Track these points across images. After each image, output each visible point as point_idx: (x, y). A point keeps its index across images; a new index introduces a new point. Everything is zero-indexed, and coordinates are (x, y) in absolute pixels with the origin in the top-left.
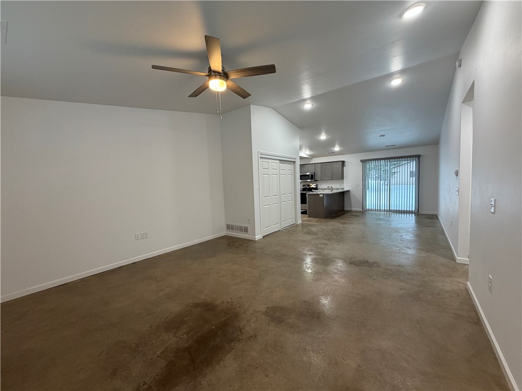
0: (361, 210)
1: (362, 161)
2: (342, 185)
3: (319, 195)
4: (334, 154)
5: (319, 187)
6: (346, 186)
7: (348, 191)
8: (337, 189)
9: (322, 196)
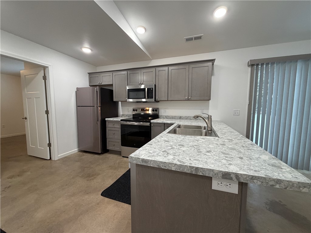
1: (253, 65)
5: (162, 113)
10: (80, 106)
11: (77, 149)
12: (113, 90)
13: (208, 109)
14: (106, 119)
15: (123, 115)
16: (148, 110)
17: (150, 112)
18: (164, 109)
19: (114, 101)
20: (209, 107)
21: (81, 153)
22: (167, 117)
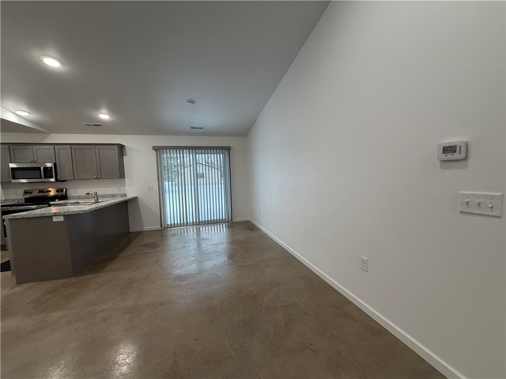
0: (158, 227)
1: (157, 149)
2: (122, 188)
3: (51, 217)
4: (99, 127)
5: (72, 192)
6: (130, 190)
7: (135, 200)
8: (113, 196)
9: (62, 219)
16: (50, 191)
17: (53, 193)
18: (75, 189)
20: (125, 184)
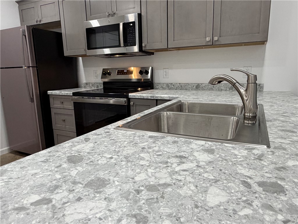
5: (160, 77)
10: (6, 68)
11: (7, 148)
12: (61, 33)
13: (262, 65)
14: (49, 92)
15: (87, 84)
16: (131, 73)
17: (135, 76)
18: (165, 70)
19: (65, 55)
20: (263, 60)
21: (13, 155)
22: (170, 87)
